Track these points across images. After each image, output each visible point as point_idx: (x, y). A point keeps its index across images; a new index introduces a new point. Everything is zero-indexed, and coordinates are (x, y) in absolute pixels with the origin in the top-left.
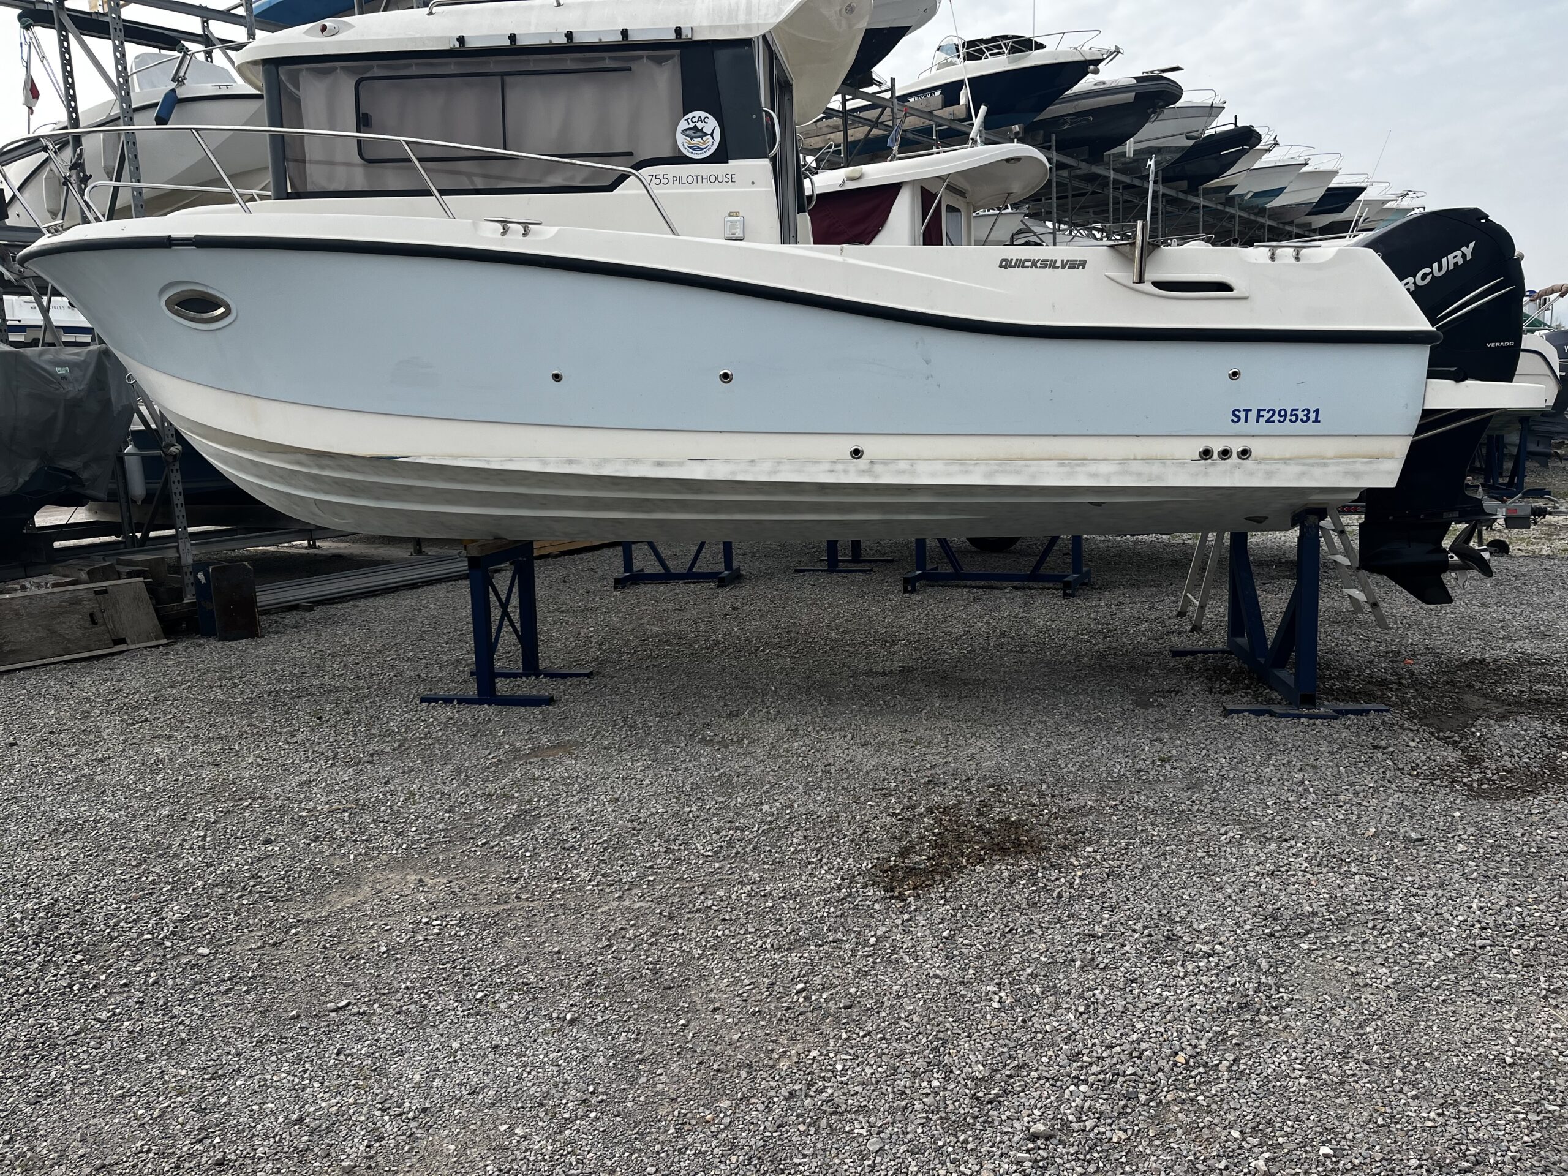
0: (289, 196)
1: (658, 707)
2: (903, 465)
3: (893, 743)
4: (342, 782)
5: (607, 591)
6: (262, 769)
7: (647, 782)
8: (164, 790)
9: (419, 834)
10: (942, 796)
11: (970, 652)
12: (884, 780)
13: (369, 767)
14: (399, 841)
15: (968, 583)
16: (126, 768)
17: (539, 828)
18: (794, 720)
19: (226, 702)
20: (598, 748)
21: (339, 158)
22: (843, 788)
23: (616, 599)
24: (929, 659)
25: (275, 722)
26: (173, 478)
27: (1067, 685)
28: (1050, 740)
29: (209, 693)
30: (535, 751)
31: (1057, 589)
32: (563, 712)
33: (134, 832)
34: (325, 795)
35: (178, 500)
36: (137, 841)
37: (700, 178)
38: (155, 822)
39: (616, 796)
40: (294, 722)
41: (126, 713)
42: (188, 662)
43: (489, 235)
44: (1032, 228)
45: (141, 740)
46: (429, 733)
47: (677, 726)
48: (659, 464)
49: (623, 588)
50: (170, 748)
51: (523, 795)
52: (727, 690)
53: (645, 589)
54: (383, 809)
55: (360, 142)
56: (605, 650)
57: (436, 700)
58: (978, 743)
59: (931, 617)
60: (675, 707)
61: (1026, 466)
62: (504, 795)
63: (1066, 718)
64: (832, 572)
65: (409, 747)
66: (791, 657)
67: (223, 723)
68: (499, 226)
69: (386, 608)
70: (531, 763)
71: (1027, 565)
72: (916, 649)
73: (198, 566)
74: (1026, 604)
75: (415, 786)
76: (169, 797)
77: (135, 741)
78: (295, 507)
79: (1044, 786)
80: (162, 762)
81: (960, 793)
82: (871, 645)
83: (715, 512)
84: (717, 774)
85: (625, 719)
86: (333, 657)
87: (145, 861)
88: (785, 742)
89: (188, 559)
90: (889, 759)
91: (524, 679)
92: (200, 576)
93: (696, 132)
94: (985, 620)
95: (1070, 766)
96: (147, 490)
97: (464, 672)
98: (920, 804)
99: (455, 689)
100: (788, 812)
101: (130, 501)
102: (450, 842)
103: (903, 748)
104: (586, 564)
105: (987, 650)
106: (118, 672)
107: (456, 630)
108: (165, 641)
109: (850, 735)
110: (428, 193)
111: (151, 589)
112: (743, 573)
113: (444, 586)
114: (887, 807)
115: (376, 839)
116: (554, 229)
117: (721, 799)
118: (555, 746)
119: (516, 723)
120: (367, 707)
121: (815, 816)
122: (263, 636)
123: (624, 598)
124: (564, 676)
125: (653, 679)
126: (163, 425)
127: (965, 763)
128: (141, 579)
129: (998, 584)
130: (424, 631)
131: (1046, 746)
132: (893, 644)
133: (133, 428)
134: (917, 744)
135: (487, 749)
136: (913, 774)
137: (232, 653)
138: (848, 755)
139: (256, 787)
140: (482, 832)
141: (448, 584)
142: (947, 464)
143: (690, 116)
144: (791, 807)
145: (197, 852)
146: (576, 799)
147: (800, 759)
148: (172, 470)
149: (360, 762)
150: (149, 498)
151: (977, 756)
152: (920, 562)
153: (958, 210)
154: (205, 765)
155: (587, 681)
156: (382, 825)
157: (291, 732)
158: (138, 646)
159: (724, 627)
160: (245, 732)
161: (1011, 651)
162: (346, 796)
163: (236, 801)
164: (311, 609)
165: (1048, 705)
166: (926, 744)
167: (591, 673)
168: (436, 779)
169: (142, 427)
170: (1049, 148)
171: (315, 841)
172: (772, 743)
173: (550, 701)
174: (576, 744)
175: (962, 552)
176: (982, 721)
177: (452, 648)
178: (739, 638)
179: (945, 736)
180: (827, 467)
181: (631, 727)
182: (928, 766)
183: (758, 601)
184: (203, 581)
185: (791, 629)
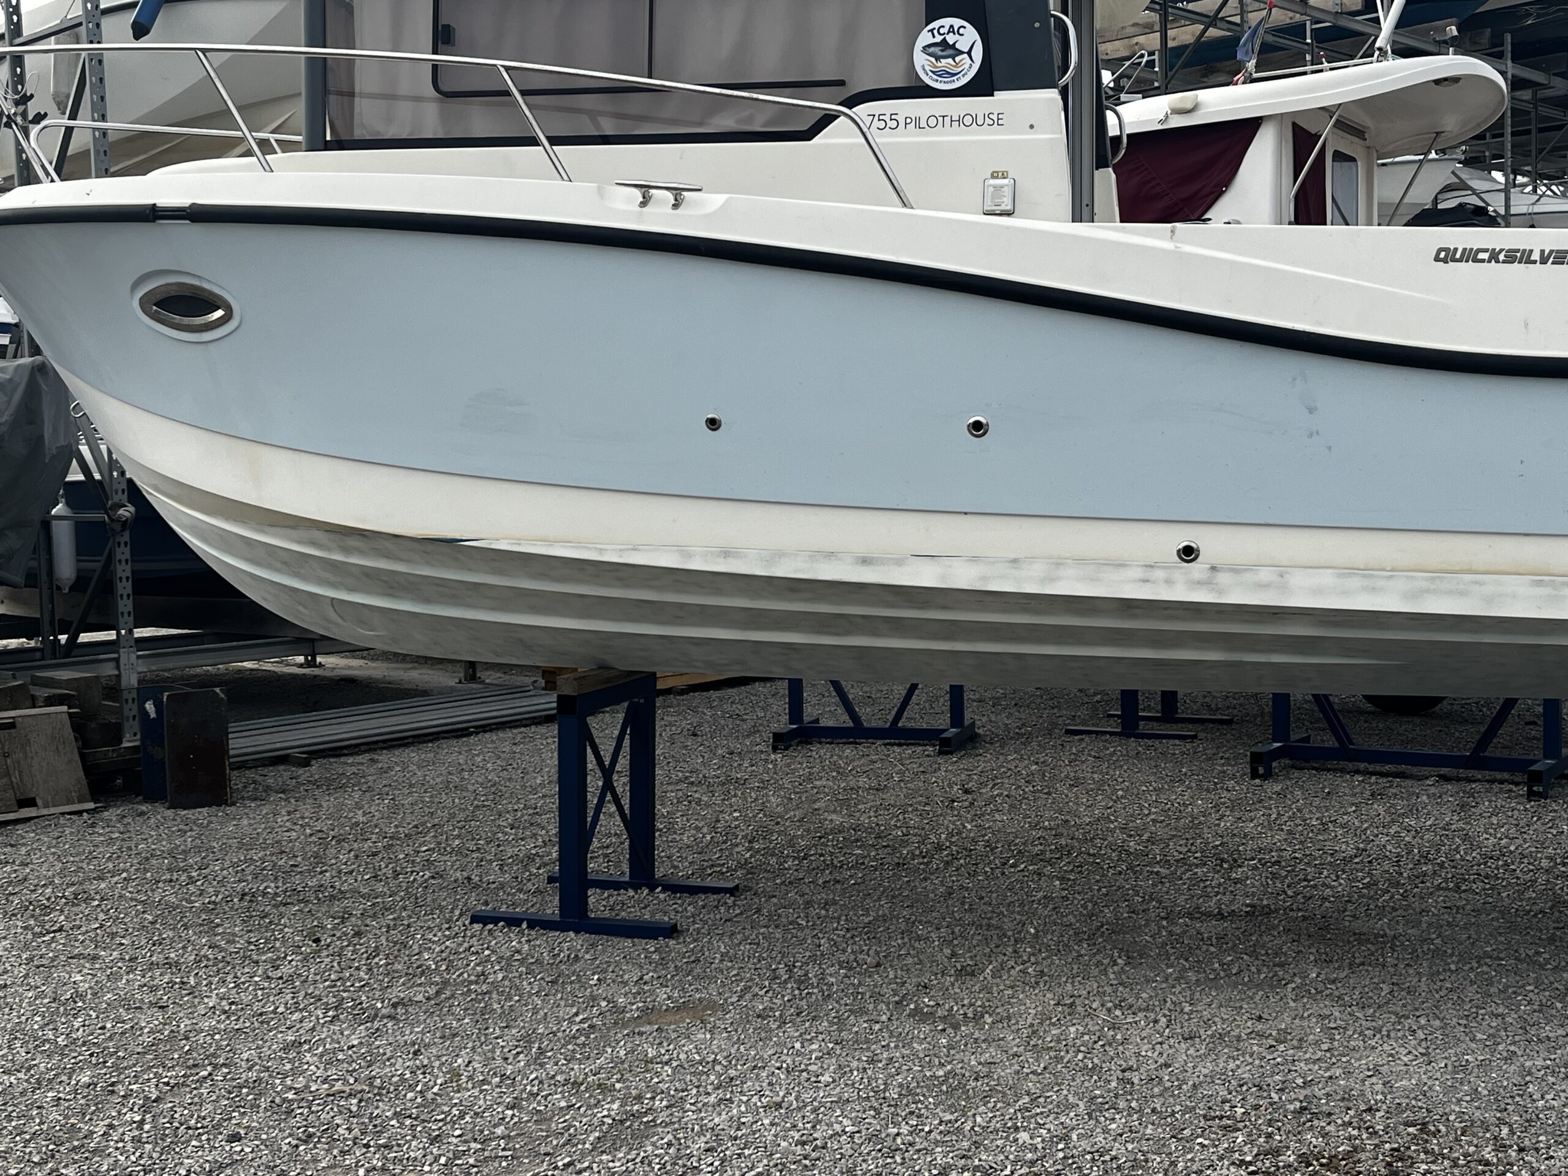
0: (327, 146)
1: (844, 951)
2: (1265, 575)
3: (1239, 1038)
4: (350, 1048)
5: (762, 752)
6: (228, 1018)
7: (826, 1078)
8: (84, 1044)
9: (466, 1142)
10: (1325, 1135)
11: (1367, 886)
12: (1223, 1102)
13: (390, 1025)
14: (435, 1151)
15: (1362, 766)
16: (30, 1004)
17: (654, 1144)
18: (1069, 987)
19: (178, 907)
20: (748, 1015)
21: (404, 89)
22: (1154, 1110)
23: (775, 765)
24: (1297, 894)
25: (250, 943)
26: (119, 556)
27: (1538, 953)
28: (1512, 1048)
29: (153, 891)
30: (648, 1013)
31: (1517, 784)
32: (692, 950)
33: (39, 1107)
34: (322, 1066)
35: (124, 588)
36: (41, 1123)
37: (947, 120)
38: (69, 1093)
39: (779, 1099)
40: (278, 944)
41: (33, 916)
42: (123, 840)
43: (621, 206)
44: (1471, 183)
45: (53, 960)
46: (483, 974)
47: (875, 986)
48: (865, 561)
49: (786, 749)
50: (94, 976)
51: (628, 1088)
52: (956, 930)
53: (821, 752)
54: (410, 1095)
55: (435, 68)
56: (758, 851)
57: (495, 920)
58: (1386, 1047)
59: (1298, 821)
60: (871, 952)
61: (1476, 583)
62: (600, 1085)
63: (1540, 1011)
64: (1129, 736)
65: (453, 996)
66: (1062, 879)
67: (172, 940)
68: (637, 194)
69: (419, 767)
70: (641, 1034)
71: (1463, 741)
72: (1274, 876)
73: (149, 688)
74: (1463, 806)
75: (460, 1061)
76: (91, 1055)
77: (44, 962)
78: (301, 608)
79: (1505, 1131)
80: (82, 997)
81: (1355, 1132)
82: (1197, 866)
83: (948, 638)
84: (941, 1073)
85: (790, 969)
86: (339, 842)
87: (53, 1156)
88: (1054, 1024)
89: (131, 680)
90: (1232, 1065)
91: (631, 893)
92: (149, 706)
93: (946, 49)
94: (1392, 831)
95: (1548, 1097)
96: (79, 571)
97: (537, 876)
98: (1288, 1148)
99: (525, 904)
100: (1061, 1146)
101: (54, 586)
102: (513, 1158)
103: (1255, 1048)
104: (727, 707)
105: (1398, 883)
106: (23, 850)
107: (526, 807)
108: (91, 805)
109: (1164, 1020)
110: (533, 142)
111: (78, 724)
112: (980, 731)
113: (509, 733)
114: (1230, 1150)
115: (399, 1145)
116: (720, 199)
117: (948, 1117)
118: (679, 1008)
119: (618, 964)
120: (388, 927)
121: (1107, 1158)
122: (233, 804)
123: (788, 765)
124: (694, 890)
125: (835, 903)
126: (112, 475)
127: (1363, 1081)
128: (65, 708)
129: (1415, 770)
130: (477, 806)
131: (1506, 1059)
132: (1235, 864)
133: (70, 478)
134: (1279, 1042)
135: (572, 1006)
136: (1273, 1095)
137: (187, 828)
138: (1161, 1054)
139: (219, 1048)
140: (564, 1145)
141: (515, 731)
142: (1340, 576)
143: (935, 24)
144: (1066, 1138)
145: (129, 1146)
146: (712, 1099)
147: (1080, 1056)
148: (119, 544)
149: (376, 1015)
150: (81, 582)
151: (1384, 1069)
152: (1280, 729)
153: (1353, 160)
154: (145, 1007)
155: (730, 902)
156: (408, 1122)
157: (273, 961)
158: (52, 810)
159: (949, 821)
160: (205, 956)
161: (1439, 887)
162: (355, 1070)
163: (189, 1068)
164: (306, 763)
165: (1507, 987)
166: (1295, 1042)
167: (737, 887)
168: (493, 1051)
169: (81, 477)
170: (1500, 56)
171: (306, 1142)
172: (1032, 1025)
173: (671, 931)
174: (712, 1006)
175: (1349, 712)
176: (1393, 1008)
177: (520, 836)
178: (974, 841)
179: (1326, 1029)
180: (1137, 573)
181: (800, 982)
182: (1300, 1081)
183: (1007, 781)
184: (153, 715)
185: (1060, 830)
